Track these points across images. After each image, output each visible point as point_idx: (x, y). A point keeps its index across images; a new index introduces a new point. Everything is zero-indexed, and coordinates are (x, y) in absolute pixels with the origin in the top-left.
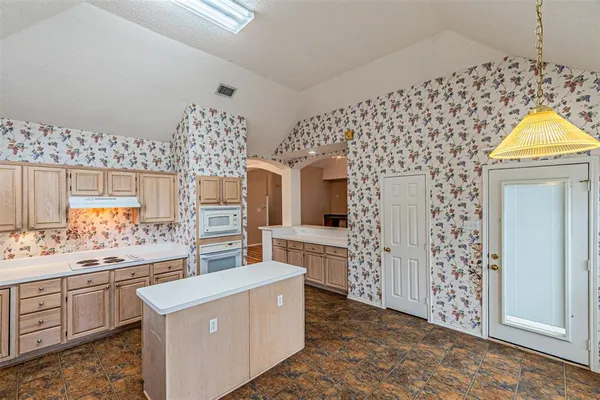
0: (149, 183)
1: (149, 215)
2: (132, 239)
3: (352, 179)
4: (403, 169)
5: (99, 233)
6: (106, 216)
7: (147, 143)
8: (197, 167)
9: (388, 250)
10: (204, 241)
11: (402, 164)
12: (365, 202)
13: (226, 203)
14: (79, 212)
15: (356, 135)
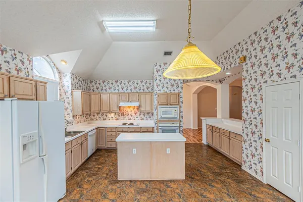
0: (142, 96)
1: (142, 109)
2: (139, 118)
3: (245, 89)
4: (280, 79)
5: (129, 115)
6: (131, 109)
7: (144, 81)
8: (157, 89)
9: (267, 141)
10: (160, 121)
11: (279, 75)
12: (253, 104)
13: (171, 105)
14: (124, 107)
15: (247, 58)
